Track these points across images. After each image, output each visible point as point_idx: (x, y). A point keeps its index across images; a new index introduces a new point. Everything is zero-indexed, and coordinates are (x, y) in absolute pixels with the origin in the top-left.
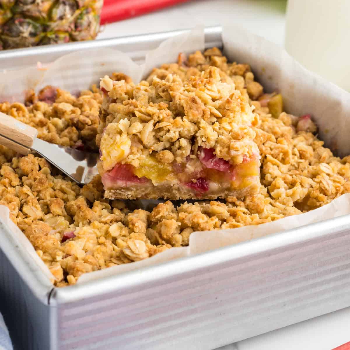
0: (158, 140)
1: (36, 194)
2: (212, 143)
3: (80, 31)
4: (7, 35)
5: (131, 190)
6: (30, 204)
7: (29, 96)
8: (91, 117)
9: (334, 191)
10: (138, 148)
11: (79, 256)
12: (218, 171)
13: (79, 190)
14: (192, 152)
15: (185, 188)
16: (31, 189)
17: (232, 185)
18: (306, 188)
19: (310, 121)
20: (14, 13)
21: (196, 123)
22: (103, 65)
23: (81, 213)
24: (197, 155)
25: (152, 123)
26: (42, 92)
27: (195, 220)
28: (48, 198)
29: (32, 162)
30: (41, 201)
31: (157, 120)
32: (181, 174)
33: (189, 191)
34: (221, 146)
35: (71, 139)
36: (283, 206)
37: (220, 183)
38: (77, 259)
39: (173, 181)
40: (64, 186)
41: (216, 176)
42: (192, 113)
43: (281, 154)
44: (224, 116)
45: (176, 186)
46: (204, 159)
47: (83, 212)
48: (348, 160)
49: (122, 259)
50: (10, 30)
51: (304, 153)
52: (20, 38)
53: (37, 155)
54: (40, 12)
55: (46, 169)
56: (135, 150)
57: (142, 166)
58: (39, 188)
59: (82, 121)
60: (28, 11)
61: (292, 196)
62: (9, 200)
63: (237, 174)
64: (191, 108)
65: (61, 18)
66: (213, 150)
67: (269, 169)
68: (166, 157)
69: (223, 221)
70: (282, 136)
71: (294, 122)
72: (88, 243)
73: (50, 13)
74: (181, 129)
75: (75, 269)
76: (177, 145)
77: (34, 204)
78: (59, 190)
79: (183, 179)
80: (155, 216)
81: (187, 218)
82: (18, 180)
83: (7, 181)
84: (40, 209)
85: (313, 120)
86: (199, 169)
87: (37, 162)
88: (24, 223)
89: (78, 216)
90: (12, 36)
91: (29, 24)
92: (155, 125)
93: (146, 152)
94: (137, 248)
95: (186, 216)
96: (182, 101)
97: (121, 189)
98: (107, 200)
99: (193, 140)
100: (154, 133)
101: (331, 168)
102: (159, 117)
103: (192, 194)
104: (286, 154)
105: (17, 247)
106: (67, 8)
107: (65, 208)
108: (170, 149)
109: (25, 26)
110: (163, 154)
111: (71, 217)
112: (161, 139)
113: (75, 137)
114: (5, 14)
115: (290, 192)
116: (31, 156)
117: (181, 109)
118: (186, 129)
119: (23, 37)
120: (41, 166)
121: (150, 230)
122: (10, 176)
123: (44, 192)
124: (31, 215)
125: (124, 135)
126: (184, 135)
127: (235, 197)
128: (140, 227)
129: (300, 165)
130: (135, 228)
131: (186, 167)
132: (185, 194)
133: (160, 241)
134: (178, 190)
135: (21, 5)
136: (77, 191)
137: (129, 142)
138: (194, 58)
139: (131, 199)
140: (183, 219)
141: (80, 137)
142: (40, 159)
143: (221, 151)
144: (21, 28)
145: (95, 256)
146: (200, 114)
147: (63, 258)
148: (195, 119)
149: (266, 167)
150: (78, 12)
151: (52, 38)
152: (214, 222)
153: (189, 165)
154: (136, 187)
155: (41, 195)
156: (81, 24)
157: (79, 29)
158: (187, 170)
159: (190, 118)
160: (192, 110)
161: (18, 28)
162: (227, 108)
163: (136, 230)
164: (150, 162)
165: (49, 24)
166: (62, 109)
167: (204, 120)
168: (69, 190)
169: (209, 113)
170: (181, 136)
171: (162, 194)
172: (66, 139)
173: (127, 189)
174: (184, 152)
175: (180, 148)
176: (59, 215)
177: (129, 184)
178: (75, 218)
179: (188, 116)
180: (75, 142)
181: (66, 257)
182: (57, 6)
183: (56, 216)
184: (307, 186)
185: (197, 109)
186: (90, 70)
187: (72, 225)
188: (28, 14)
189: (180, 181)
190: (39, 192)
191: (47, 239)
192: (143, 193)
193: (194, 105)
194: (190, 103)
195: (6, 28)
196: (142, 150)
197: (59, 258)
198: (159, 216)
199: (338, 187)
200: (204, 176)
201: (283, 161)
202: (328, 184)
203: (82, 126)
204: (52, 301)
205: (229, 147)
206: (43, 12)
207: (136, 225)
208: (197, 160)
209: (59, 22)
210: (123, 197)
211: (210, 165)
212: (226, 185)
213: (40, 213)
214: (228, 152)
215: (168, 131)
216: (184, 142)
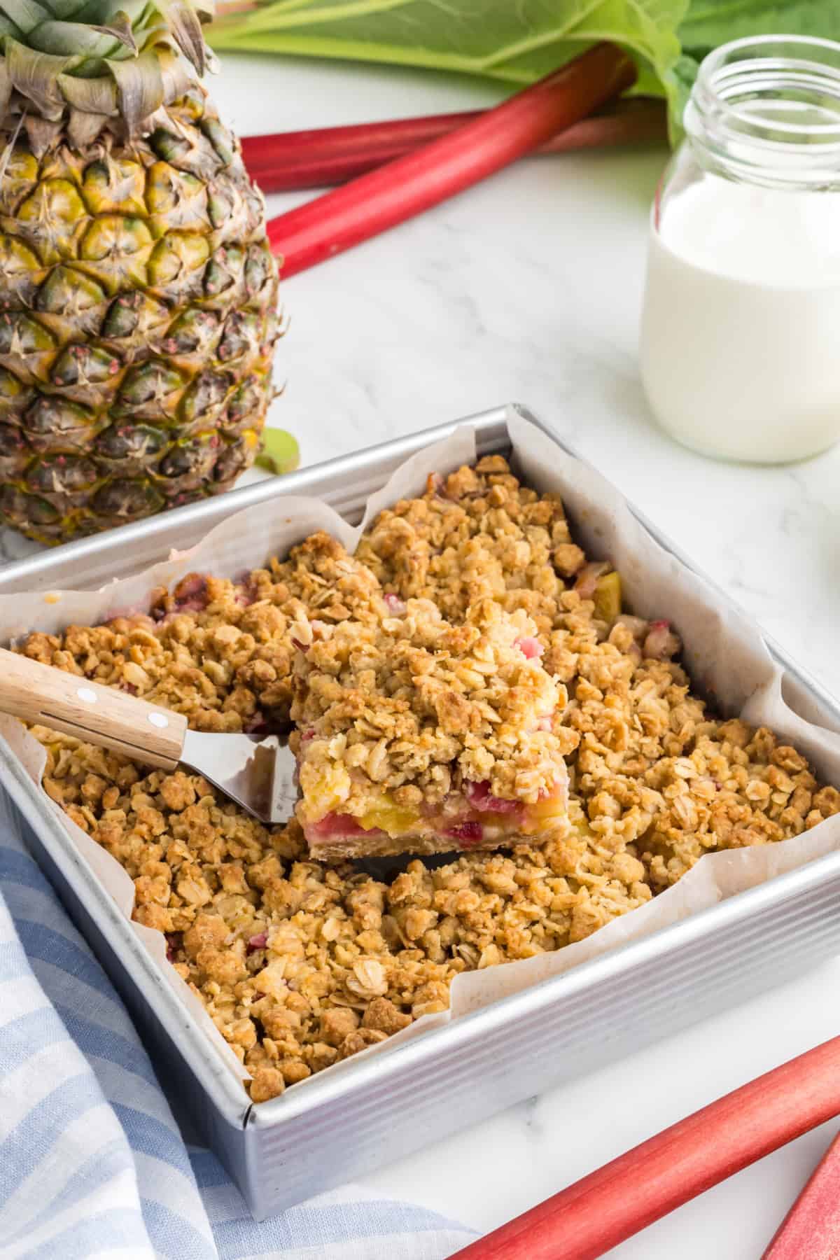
0: (396, 769)
1: (195, 853)
2: (486, 775)
3: (238, 421)
4: (106, 456)
5: (354, 846)
6: (189, 877)
7: (158, 597)
8: (275, 661)
9: (695, 820)
10: (362, 785)
11: (278, 997)
12: (498, 814)
13: (267, 836)
14: (454, 785)
15: (443, 838)
16: (186, 843)
17: (521, 829)
18: (648, 812)
19: (667, 634)
20: (114, 420)
21: (459, 738)
22: (288, 521)
23: (274, 893)
24: (462, 790)
25: (384, 742)
26: (180, 586)
27: (462, 908)
28: (217, 860)
29: (183, 789)
30: (205, 866)
31: (391, 737)
32: (435, 820)
33: (450, 841)
34: (500, 780)
35: (242, 713)
36: (608, 854)
37: (503, 827)
38: (275, 1001)
39: (424, 830)
40: (240, 835)
41: (496, 819)
42: (451, 722)
43: (611, 732)
44: (504, 720)
45: (430, 836)
46: (473, 796)
47: (277, 891)
48: (728, 735)
49: (347, 996)
50: (108, 446)
51: (650, 726)
52: (129, 459)
53: (190, 771)
54: (163, 411)
55: (209, 799)
56: (357, 789)
57: (371, 813)
58: (200, 843)
59: (260, 676)
60: (141, 412)
61: (624, 832)
62: (153, 870)
63: (530, 816)
64: (448, 713)
65: (203, 413)
66: (487, 784)
67: (588, 765)
68: (411, 797)
69: (509, 899)
70: (614, 687)
71: (640, 633)
72: (290, 965)
73: (181, 409)
74: (433, 752)
75: (275, 1026)
76: (427, 778)
77: (195, 878)
78: (233, 839)
79: (441, 826)
80: (395, 896)
81: (449, 901)
82: (162, 821)
83: (144, 828)
84: (205, 885)
85: (673, 630)
86: (466, 811)
87: (191, 788)
88: (181, 919)
89: (269, 897)
90: (114, 457)
91: (144, 433)
92: (388, 746)
93: (375, 790)
94: (369, 979)
95: (446, 899)
96: (435, 697)
97: (337, 845)
98: (315, 861)
99: (453, 766)
100: (388, 761)
101: (693, 767)
102: (395, 733)
103: (456, 845)
104: (617, 730)
105: (188, 1027)
106: (213, 390)
107: (246, 877)
108: (415, 782)
109: (137, 438)
110: (404, 793)
111: (257, 893)
112: (401, 768)
113: (249, 708)
114: (98, 421)
115: (620, 825)
116: (181, 775)
117: (431, 711)
118: (442, 750)
119: (133, 458)
120: (200, 793)
121: (389, 918)
122: (148, 820)
123: (209, 850)
124: (192, 901)
125: (339, 765)
126: (437, 759)
127: (527, 847)
128: (372, 921)
129: (644, 747)
130: (363, 923)
131: (443, 809)
132: (444, 845)
133: (405, 943)
134: (433, 840)
135: (128, 405)
136: (263, 839)
137: (348, 781)
138: (456, 483)
139: (355, 857)
140: (442, 905)
141: (259, 706)
142: (196, 779)
143: (500, 790)
144: (130, 443)
145: (303, 992)
146: (463, 722)
147: (253, 1002)
148: (456, 732)
149: (584, 759)
150: (232, 390)
151: (188, 447)
152: (491, 906)
153: (450, 805)
154: (362, 841)
155: (204, 854)
156: (239, 408)
157: (237, 417)
158: (445, 813)
159: (449, 729)
160: (450, 718)
161: (122, 443)
162: (509, 707)
163: (366, 926)
164: (383, 804)
165: (179, 427)
166: (222, 641)
167: (471, 731)
168: (249, 840)
169: (480, 719)
170: (433, 762)
171: (407, 848)
172: (233, 716)
173: (348, 844)
174: (439, 789)
175: (432, 781)
176: (237, 894)
177: (350, 837)
178: (264, 898)
179: (444, 727)
180: (251, 717)
181: (259, 998)
182: (193, 393)
183: (232, 896)
184: (650, 808)
185: (459, 715)
186: (265, 534)
187: (260, 914)
188: (141, 417)
189: (435, 828)
190: (200, 849)
191: (224, 962)
192: (375, 849)
193: (454, 709)
194: (448, 704)
195: (101, 443)
196: (369, 787)
197: (247, 1002)
198: (401, 898)
199: (703, 811)
200: (474, 819)
201: (614, 745)
202: (685, 810)
203: (261, 684)
204: (249, 1125)
205: (513, 783)
206: (168, 409)
207: (366, 918)
208: (461, 798)
209: (200, 420)
210: (342, 856)
211: (484, 806)
212: (511, 829)
213: (205, 895)
214: (513, 791)
215: (412, 756)
216: (439, 773)
